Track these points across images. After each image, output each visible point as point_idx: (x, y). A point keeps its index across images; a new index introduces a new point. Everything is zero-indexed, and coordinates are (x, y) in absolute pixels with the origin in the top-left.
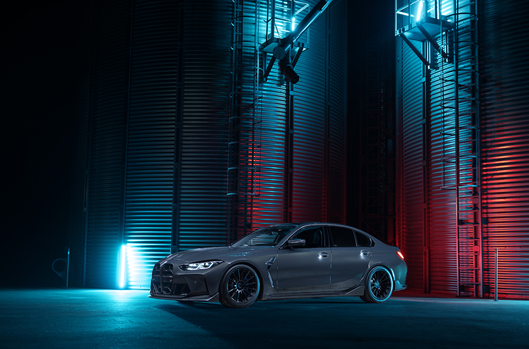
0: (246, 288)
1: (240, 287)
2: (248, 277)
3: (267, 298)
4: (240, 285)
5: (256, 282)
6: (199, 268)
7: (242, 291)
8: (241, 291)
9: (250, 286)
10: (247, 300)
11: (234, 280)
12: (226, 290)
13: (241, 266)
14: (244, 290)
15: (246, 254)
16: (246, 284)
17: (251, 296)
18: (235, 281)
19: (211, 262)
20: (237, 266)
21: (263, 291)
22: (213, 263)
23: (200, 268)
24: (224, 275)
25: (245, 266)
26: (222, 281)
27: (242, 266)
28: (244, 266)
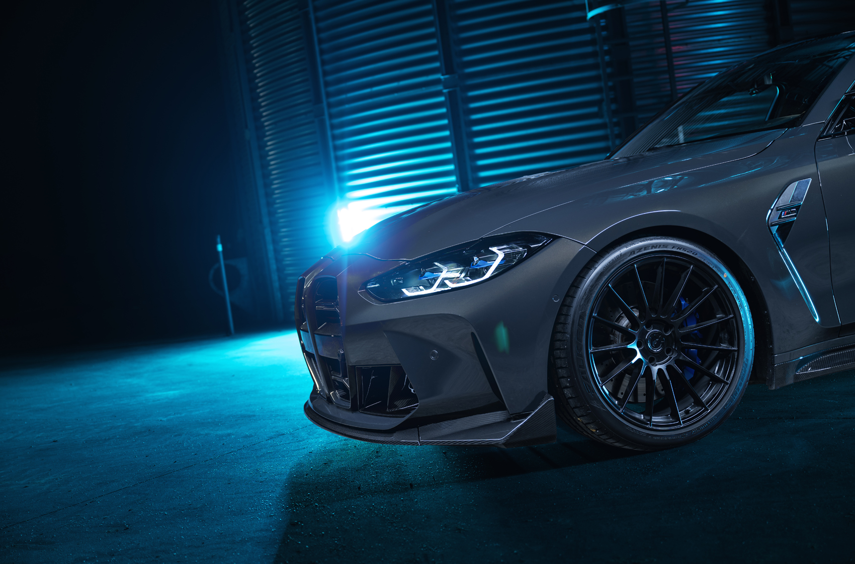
0: (685, 350)
1: (656, 346)
2: (691, 293)
3: (796, 377)
4: (653, 337)
5: (734, 309)
6: (443, 284)
7: (668, 367)
8: (663, 367)
9: (704, 335)
10: (698, 402)
11: (618, 320)
12: (587, 379)
13: (646, 247)
14: (677, 361)
15: (665, 184)
16: (682, 326)
17: (716, 380)
18: (625, 322)
19: (494, 249)
20: (624, 250)
21: (772, 350)
22: (501, 255)
23: (447, 282)
24: (565, 304)
25: (665, 245)
26: (559, 336)
27: (653, 246)
28: (660, 245)
